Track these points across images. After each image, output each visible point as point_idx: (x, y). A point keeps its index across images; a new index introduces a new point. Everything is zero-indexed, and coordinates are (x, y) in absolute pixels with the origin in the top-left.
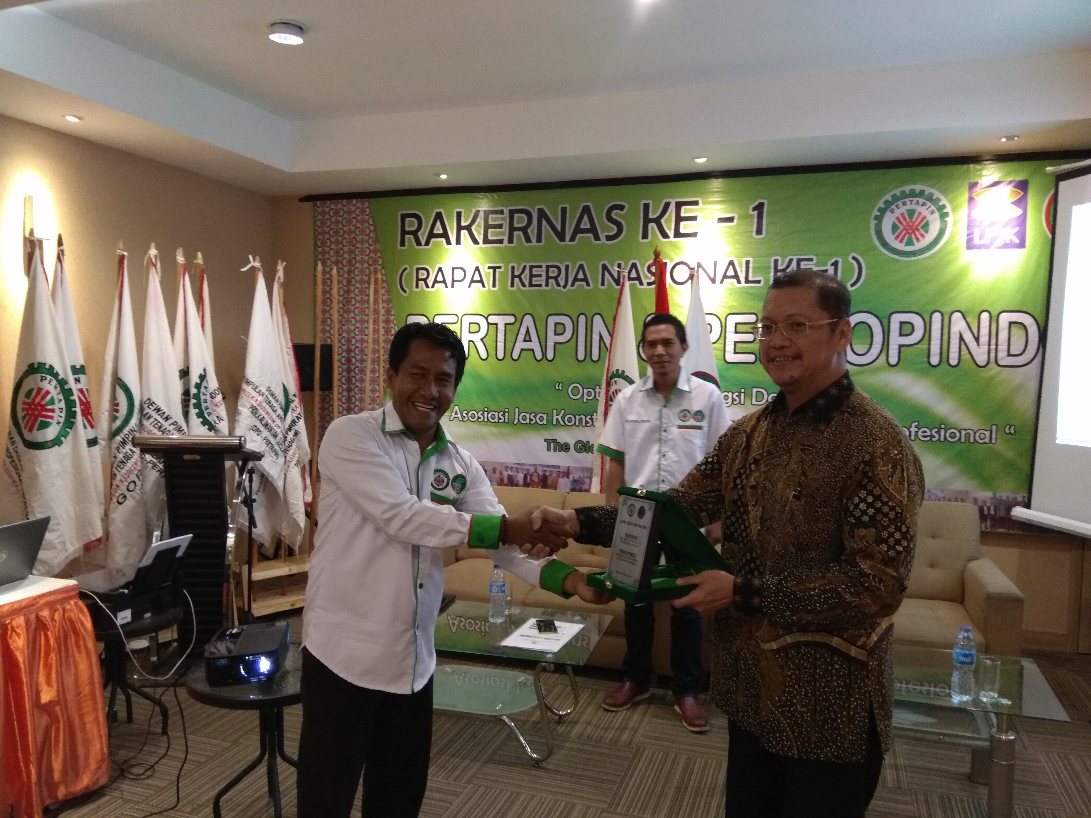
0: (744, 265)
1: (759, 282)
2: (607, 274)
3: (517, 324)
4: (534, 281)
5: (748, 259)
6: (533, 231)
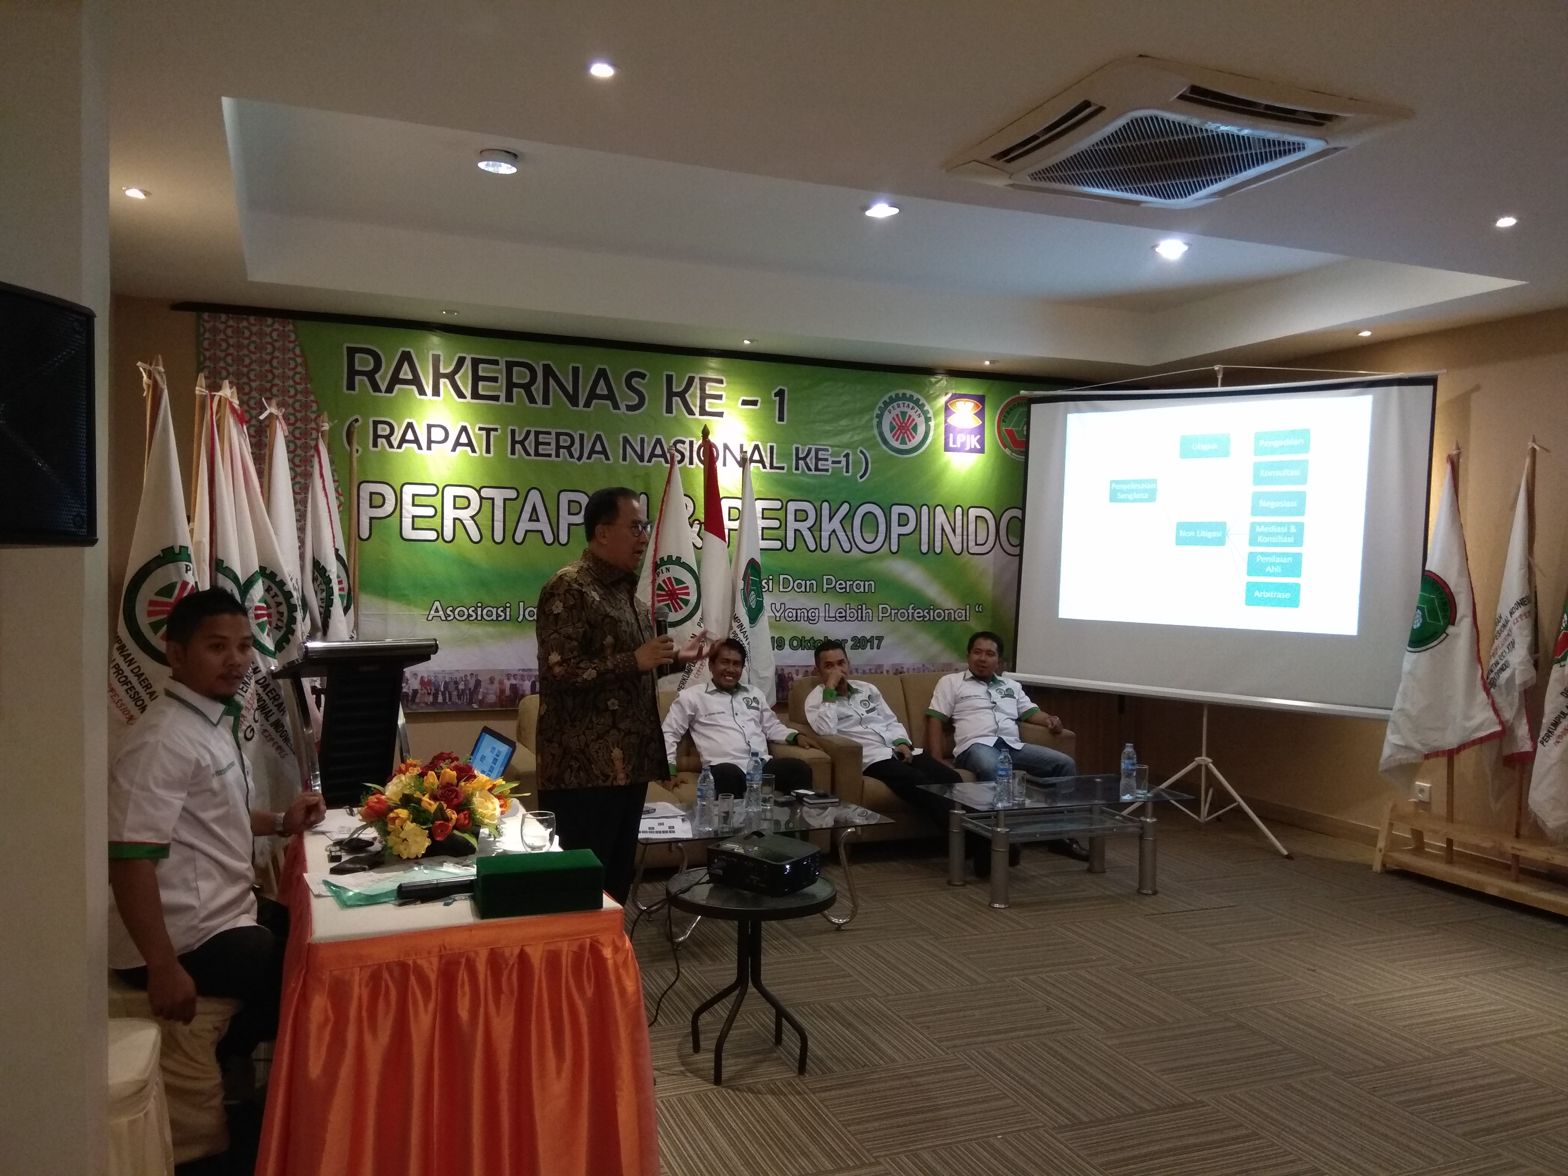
0: (769, 451)
1: (782, 468)
3: (521, 500)
4: (542, 449)
5: (772, 444)
6: (537, 389)
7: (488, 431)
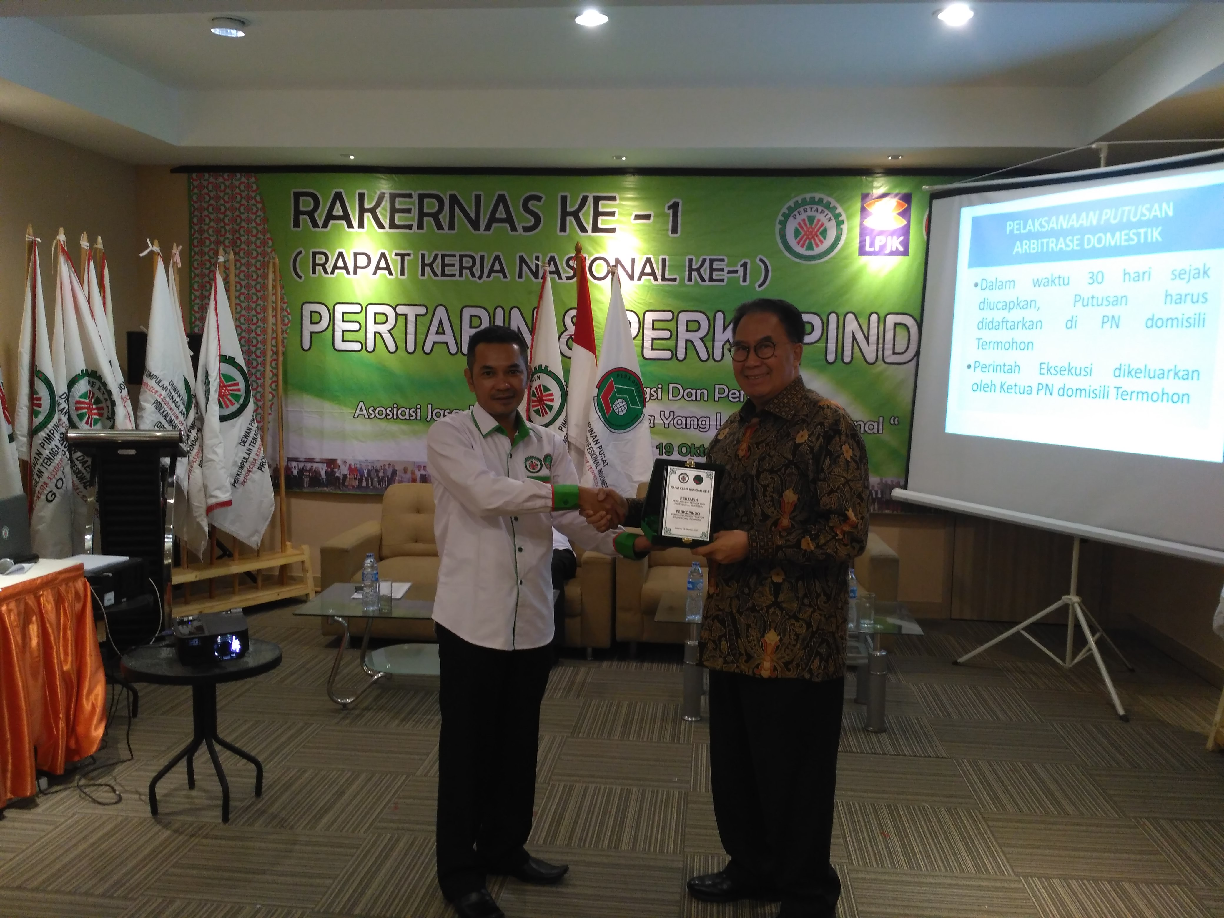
0: (661, 263)
1: (675, 280)
2: (524, 267)
3: (429, 316)
4: (447, 270)
5: (664, 257)
6: (444, 218)
7: (403, 256)
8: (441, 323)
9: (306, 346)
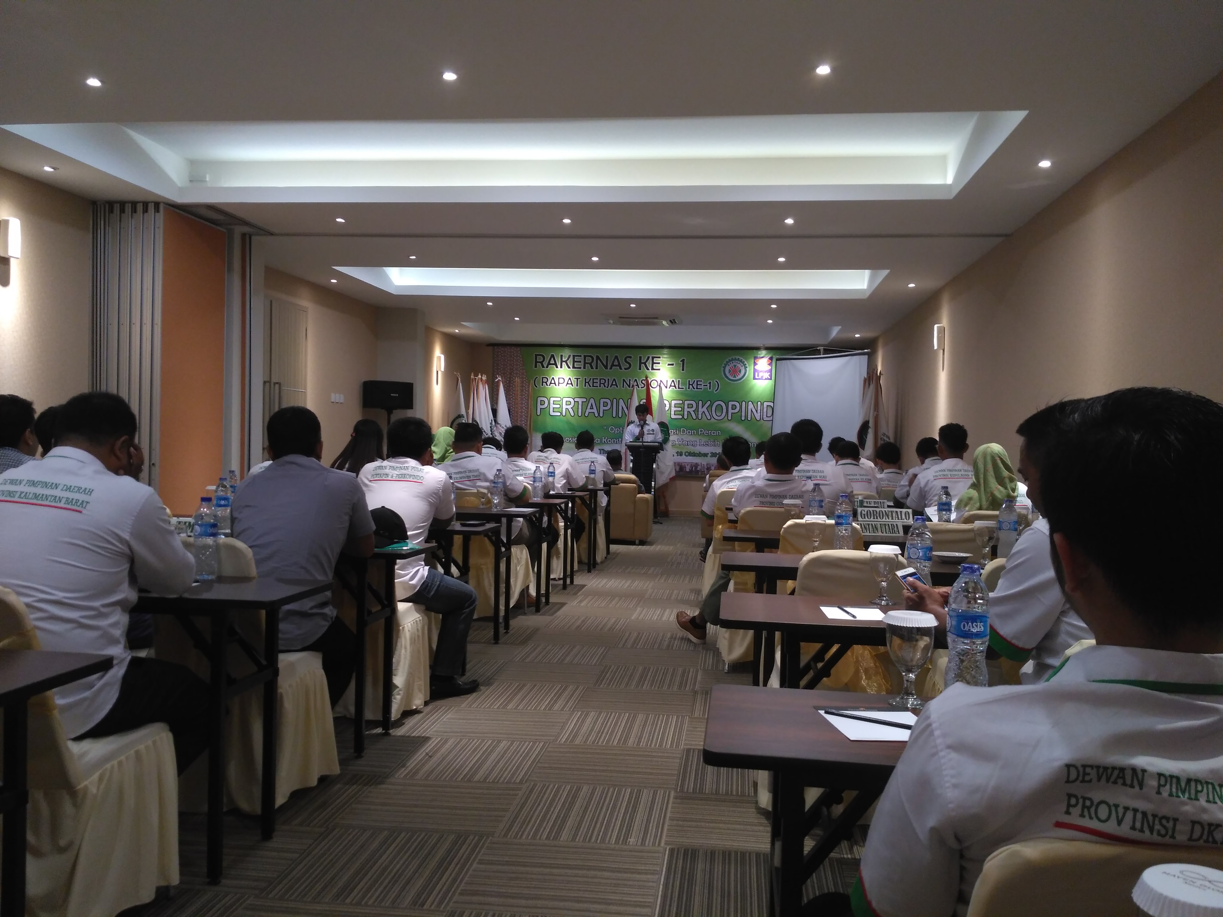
1: (683, 388)
2: (625, 384)
3: (587, 402)
4: (595, 384)
5: (679, 380)
6: (594, 365)
7: (577, 379)
8: (592, 405)
9: (539, 414)
